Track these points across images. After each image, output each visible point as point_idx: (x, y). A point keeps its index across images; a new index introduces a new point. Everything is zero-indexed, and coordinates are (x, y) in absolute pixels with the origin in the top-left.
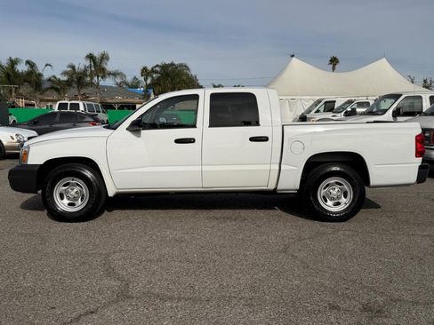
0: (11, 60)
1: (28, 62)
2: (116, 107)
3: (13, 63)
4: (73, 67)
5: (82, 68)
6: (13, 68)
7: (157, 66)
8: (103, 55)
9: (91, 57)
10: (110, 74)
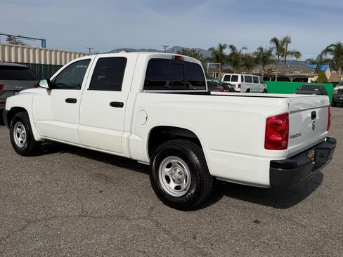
0: (220, 46)
1: (231, 47)
2: (292, 80)
3: (222, 47)
4: (261, 49)
5: (268, 49)
6: (221, 51)
7: (332, 45)
8: (286, 39)
9: (275, 40)
10: (288, 53)
